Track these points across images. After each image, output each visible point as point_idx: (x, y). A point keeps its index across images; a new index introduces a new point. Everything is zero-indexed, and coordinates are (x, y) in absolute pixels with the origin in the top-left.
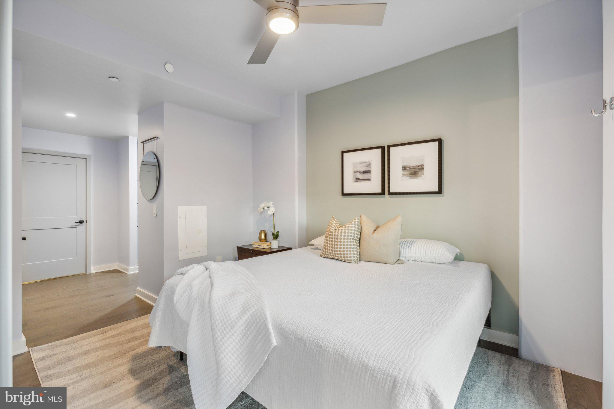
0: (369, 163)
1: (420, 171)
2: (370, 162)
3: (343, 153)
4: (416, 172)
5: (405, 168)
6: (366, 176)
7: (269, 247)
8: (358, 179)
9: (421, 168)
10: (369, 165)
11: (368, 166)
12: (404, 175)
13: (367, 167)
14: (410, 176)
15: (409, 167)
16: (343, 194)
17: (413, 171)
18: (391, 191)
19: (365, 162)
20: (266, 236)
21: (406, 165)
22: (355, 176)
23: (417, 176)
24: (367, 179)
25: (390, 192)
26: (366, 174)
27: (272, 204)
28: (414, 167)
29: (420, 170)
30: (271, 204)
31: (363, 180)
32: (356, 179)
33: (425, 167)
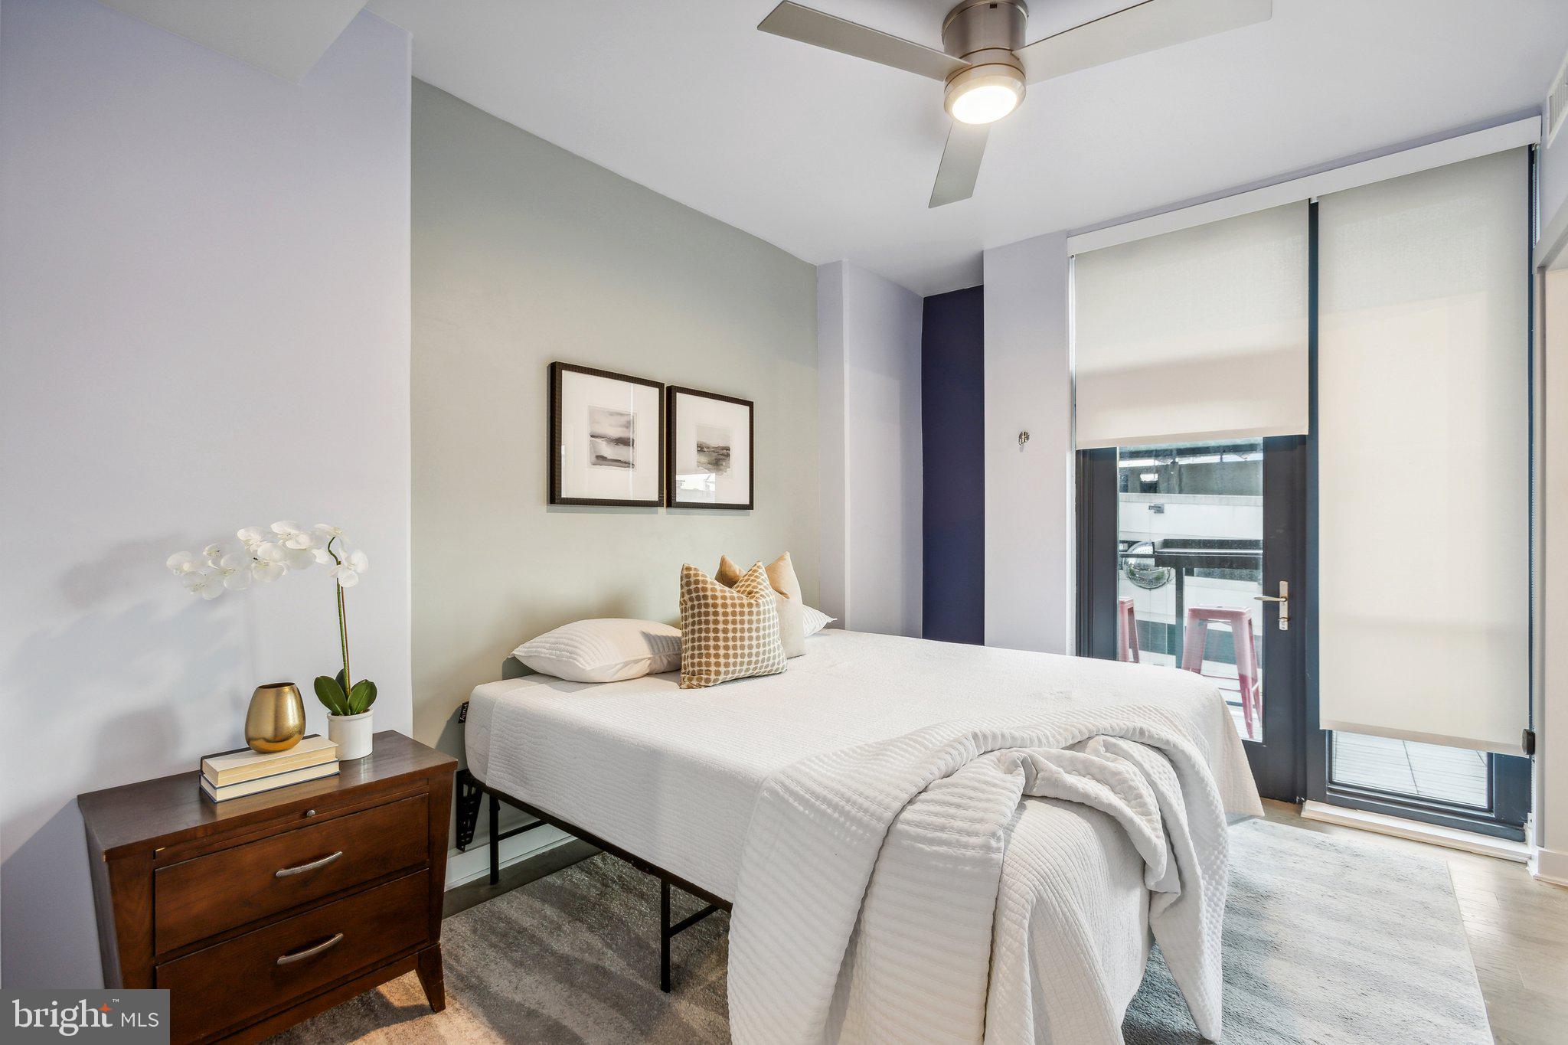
0: (629, 418)
1: (724, 459)
2: (633, 417)
3: (558, 367)
4: (719, 459)
5: (701, 448)
6: (619, 453)
8: (601, 459)
9: (726, 453)
11: (627, 427)
12: (699, 464)
13: (625, 429)
14: (709, 468)
15: (708, 448)
16: (558, 500)
17: (714, 457)
18: (676, 499)
19: (623, 415)
21: (704, 441)
22: (593, 446)
23: (720, 469)
24: (626, 462)
25: (674, 501)
26: (622, 446)
28: (715, 450)
29: (725, 457)
31: (613, 463)
32: (597, 457)
33: (732, 453)
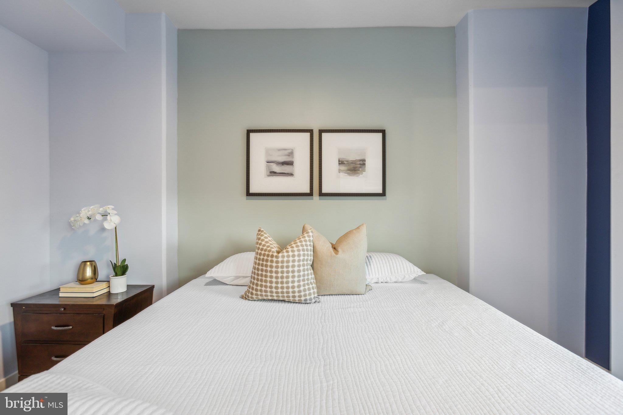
0: (290, 151)
2: (292, 150)
3: (249, 132)
4: (357, 168)
5: (341, 162)
6: (286, 169)
7: (106, 291)
8: (273, 173)
9: (363, 163)
10: (291, 154)
11: (289, 156)
12: (340, 171)
13: (287, 157)
14: (349, 173)
15: (347, 161)
16: (249, 194)
17: (352, 167)
18: (324, 191)
19: (285, 150)
20: (95, 271)
21: (344, 157)
22: (268, 167)
23: (357, 173)
24: (288, 174)
25: (322, 192)
26: (286, 166)
27: (113, 209)
28: (354, 162)
29: (361, 166)
30: (110, 208)
31: (282, 175)
32: (271, 172)
33: (367, 163)
